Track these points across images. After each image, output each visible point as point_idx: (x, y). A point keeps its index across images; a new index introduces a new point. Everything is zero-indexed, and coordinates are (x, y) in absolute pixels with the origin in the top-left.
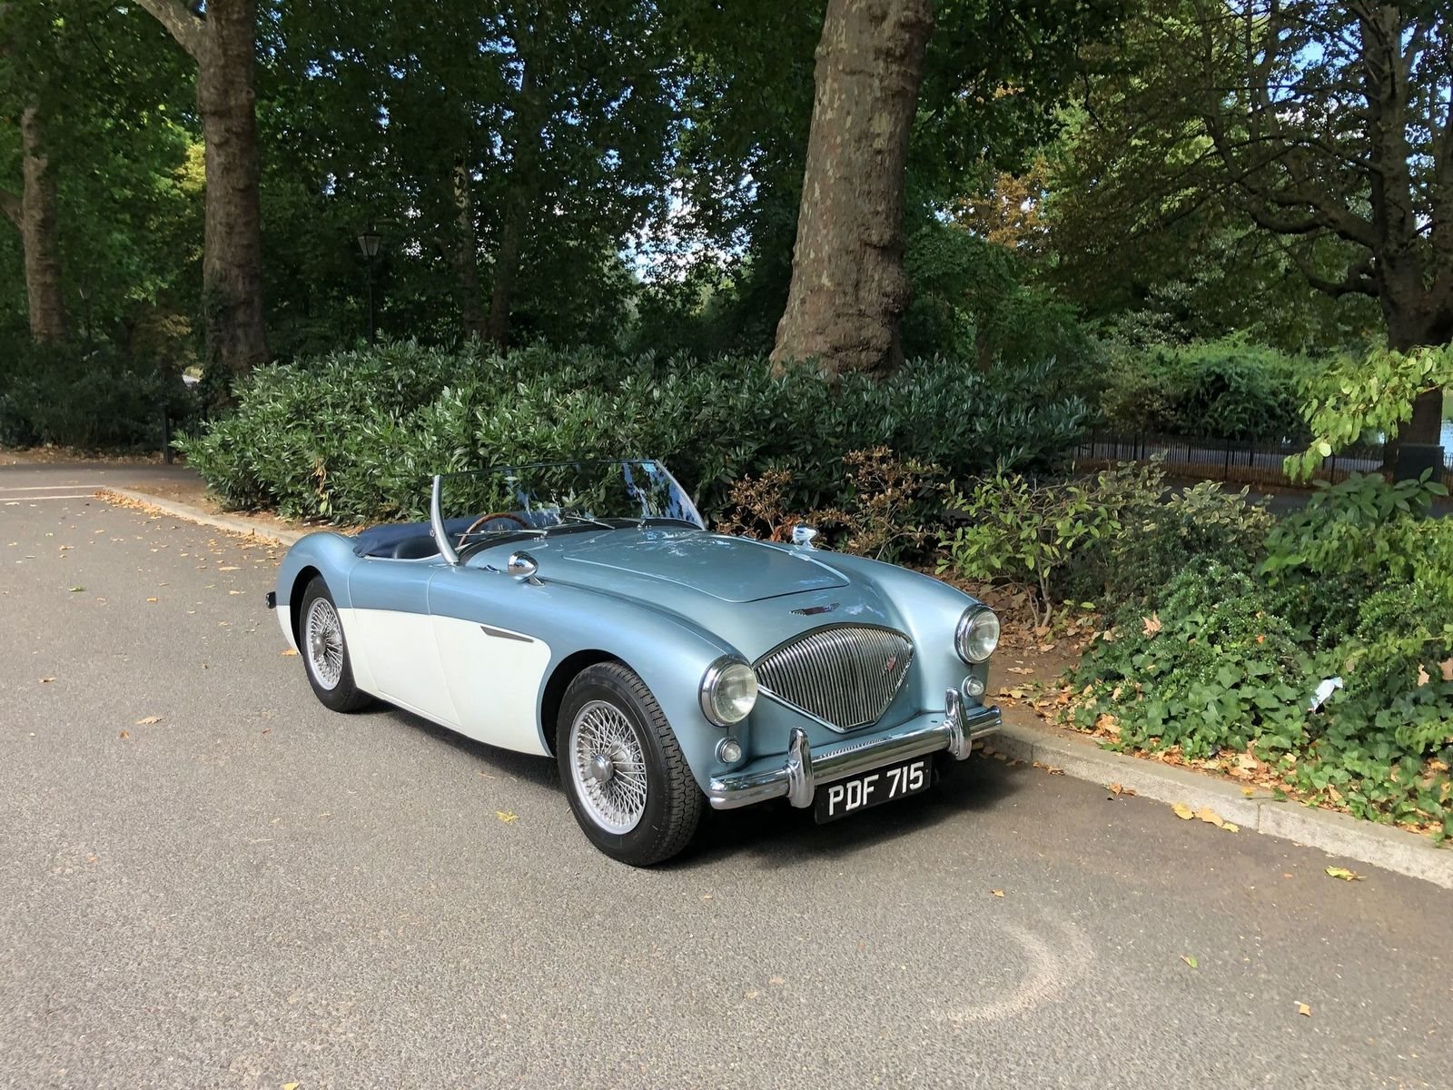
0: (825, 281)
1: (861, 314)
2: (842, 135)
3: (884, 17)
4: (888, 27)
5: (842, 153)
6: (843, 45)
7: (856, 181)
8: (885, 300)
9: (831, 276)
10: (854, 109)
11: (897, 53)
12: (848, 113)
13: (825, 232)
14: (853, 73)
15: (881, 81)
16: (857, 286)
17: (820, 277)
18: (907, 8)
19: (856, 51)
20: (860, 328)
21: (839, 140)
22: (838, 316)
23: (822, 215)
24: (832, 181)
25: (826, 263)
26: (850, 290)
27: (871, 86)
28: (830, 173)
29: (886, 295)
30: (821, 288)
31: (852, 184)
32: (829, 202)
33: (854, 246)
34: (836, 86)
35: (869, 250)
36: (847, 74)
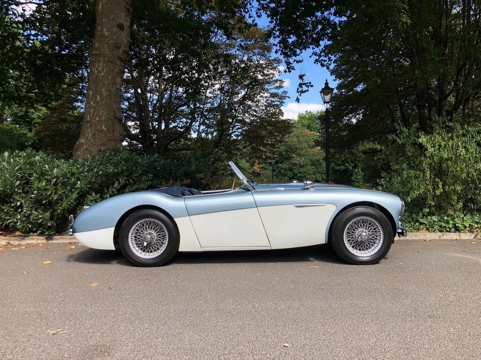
0: (103, 128)
1: (115, 140)
2: (108, 81)
3: (120, 48)
4: (121, 50)
5: (108, 87)
6: (107, 53)
7: (112, 97)
8: (121, 136)
9: (106, 127)
10: (111, 74)
11: (124, 60)
12: (110, 75)
13: (103, 112)
14: (111, 62)
15: (119, 67)
16: (113, 131)
17: (101, 126)
18: (126, 47)
19: (112, 56)
20: (116, 145)
21: (107, 82)
22: (109, 140)
23: (101, 106)
24: (105, 95)
25: (103, 122)
26: (111, 131)
27: (116, 67)
28: (104, 93)
29: (121, 135)
30: (102, 130)
31: (111, 97)
32: (104, 102)
33: (112, 118)
34: (104, 65)
35: (116, 120)
36: (109, 62)
